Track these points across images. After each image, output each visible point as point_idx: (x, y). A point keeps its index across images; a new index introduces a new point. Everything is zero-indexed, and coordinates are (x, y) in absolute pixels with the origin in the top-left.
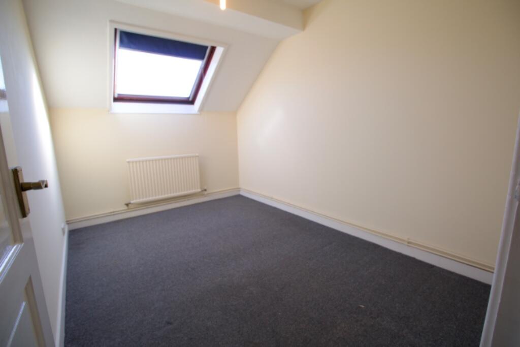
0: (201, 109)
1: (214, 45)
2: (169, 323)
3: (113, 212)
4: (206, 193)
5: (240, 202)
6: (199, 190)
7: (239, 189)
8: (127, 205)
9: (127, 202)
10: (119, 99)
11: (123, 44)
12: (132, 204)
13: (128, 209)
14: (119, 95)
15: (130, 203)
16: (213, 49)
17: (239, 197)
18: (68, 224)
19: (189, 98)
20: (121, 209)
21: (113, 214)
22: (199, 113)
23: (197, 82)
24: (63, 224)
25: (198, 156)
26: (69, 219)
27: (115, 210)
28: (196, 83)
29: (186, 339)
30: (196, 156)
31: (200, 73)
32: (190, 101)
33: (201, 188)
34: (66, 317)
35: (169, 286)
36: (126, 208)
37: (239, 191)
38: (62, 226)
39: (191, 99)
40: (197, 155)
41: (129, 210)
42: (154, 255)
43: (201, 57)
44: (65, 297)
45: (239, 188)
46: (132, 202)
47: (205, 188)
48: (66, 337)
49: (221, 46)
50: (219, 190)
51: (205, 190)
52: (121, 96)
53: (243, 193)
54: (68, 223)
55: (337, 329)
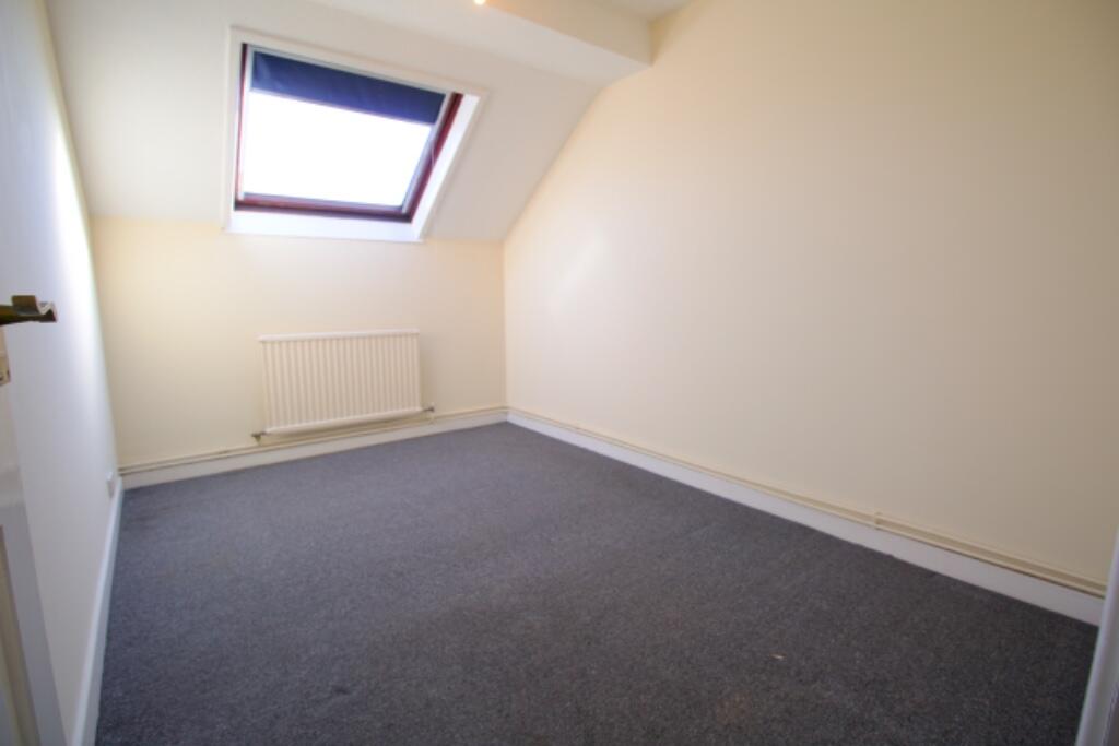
0: (427, 233)
1: (459, 91)
2: (341, 691)
3: (226, 452)
4: (432, 415)
5: (506, 436)
6: (419, 409)
7: (505, 410)
8: (257, 436)
9: (258, 431)
10: (246, 204)
11: (259, 81)
12: (270, 434)
13: (260, 446)
14: (246, 194)
15: (264, 433)
16: (457, 99)
17: (506, 427)
18: (122, 475)
19: (401, 208)
20: (243, 446)
21: (224, 456)
22: (421, 241)
23: (420, 172)
24: (110, 474)
25: (417, 334)
26: (123, 466)
27: (229, 448)
28: (417, 177)
29: (379, 725)
30: (413, 335)
31: (426, 153)
32: (404, 216)
33: (422, 406)
34: (105, 674)
35: (343, 611)
36: (253, 442)
37: (506, 413)
38: (109, 478)
39: (404, 211)
40: (415, 330)
41: (262, 449)
42: (312, 544)
43: (429, 118)
44: (105, 631)
45: (506, 408)
46: (268, 430)
47: (432, 404)
48: (101, 719)
49: (473, 94)
50: (461, 410)
51: (432, 410)
52: (253, 198)
53: (513, 419)
54: (123, 473)
55: (723, 706)
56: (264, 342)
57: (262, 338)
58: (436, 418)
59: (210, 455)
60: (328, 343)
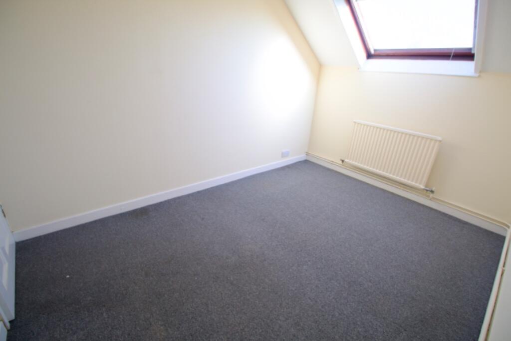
4: (431, 195)
6: (422, 187)
9: (343, 159)
10: (374, 55)
13: (342, 165)
15: (344, 161)
20: (337, 162)
22: (477, 75)
25: (440, 141)
27: (334, 161)
30: (437, 141)
33: (426, 186)
36: (341, 162)
40: (440, 138)
41: (344, 167)
46: (346, 161)
47: (434, 189)
51: (432, 192)
55: (161, 325)
56: (355, 122)
57: (355, 120)
58: (433, 198)
59: (329, 160)
60: (392, 133)
